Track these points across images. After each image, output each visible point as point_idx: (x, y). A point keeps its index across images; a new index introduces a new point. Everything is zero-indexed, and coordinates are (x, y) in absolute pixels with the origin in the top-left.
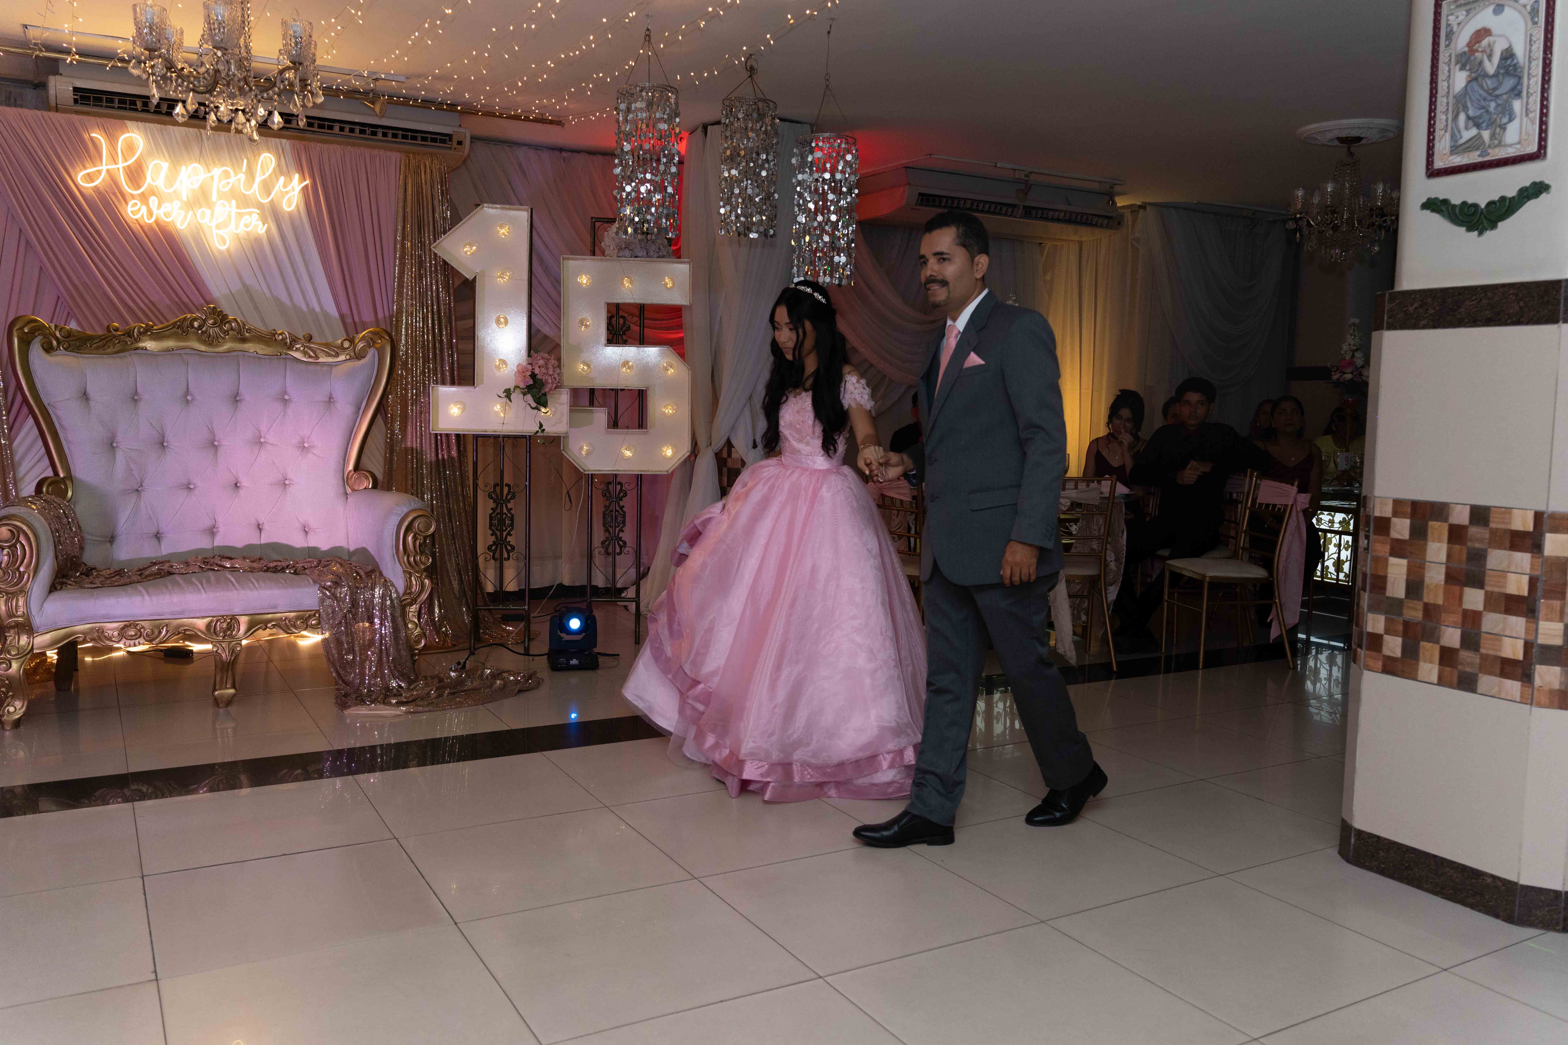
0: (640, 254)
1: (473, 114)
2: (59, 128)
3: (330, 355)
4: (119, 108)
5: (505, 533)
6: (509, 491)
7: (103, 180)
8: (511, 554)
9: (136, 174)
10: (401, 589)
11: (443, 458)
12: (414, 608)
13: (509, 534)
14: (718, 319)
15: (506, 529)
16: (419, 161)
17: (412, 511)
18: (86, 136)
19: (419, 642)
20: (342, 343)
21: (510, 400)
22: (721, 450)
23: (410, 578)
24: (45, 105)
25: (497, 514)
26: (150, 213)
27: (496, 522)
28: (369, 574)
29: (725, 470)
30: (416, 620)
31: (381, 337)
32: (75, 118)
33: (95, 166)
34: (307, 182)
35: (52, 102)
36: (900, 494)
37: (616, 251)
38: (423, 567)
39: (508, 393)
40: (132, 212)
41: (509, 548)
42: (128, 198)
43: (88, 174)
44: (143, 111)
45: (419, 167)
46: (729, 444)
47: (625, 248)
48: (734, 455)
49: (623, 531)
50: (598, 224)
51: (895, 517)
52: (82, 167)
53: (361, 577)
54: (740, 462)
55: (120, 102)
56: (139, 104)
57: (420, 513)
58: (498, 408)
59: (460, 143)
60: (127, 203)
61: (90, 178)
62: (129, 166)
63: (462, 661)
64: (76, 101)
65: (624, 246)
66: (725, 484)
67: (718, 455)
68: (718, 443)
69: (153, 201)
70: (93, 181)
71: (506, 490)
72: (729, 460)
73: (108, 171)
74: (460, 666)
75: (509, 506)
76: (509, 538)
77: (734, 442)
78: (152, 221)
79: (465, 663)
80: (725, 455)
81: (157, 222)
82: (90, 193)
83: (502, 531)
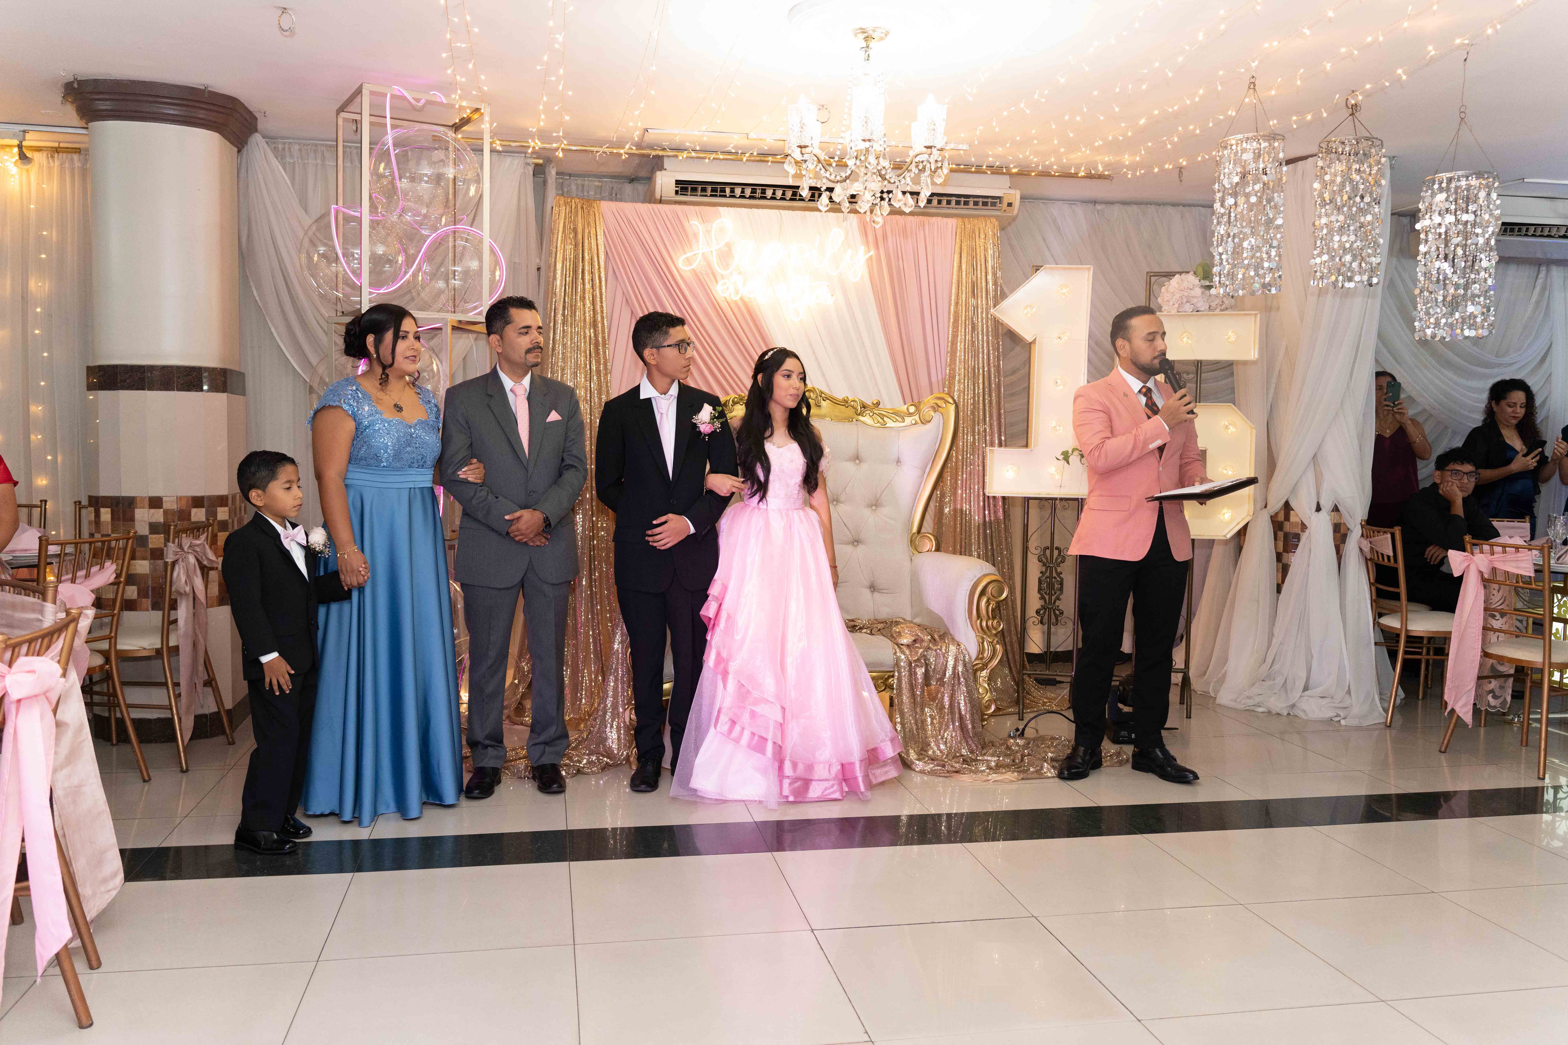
0: (1203, 309)
1: (1025, 175)
2: (665, 218)
3: (897, 421)
4: (711, 195)
5: (1053, 598)
6: (1059, 554)
7: (699, 262)
8: (1060, 619)
9: (726, 255)
10: (974, 653)
11: (990, 520)
12: (984, 673)
13: (1058, 599)
14: (1276, 373)
15: (1055, 593)
16: (974, 226)
17: (985, 575)
18: (686, 224)
19: (988, 707)
20: (908, 409)
21: (1068, 463)
22: (1277, 514)
23: (983, 643)
24: (650, 198)
25: (1047, 578)
26: (736, 291)
27: (1045, 585)
28: (942, 637)
29: (1281, 534)
30: (986, 685)
31: (946, 402)
32: (678, 207)
33: (693, 251)
34: (872, 253)
35: (658, 196)
36: (1518, 568)
37: (1176, 306)
38: (994, 632)
39: (1066, 456)
40: (721, 290)
41: (1057, 612)
42: (718, 278)
43: (687, 259)
44: (731, 196)
45: (974, 232)
46: (1287, 507)
47: (1187, 302)
48: (1293, 518)
50: (1153, 279)
51: (1495, 592)
52: (682, 252)
53: (935, 640)
54: (1300, 526)
55: (713, 190)
56: (728, 190)
57: (993, 578)
58: (1052, 470)
59: (1010, 205)
60: (717, 282)
61: (688, 261)
62: (720, 249)
63: (1021, 728)
64: (677, 192)
65: (1185, 300)
66: (1281, 549)
67: (1273, 519)
68: (1276, 505)
69: (739, 279)
70: (691, 264)
71: (1056, 553)
72: (1286, 524)
73: (703, 255)
74: (1019, 733)
75: (1059, 570)
76: (1058, 603)
77: (1293, 504)
78: (737, 298)
79: (1024, 730)
80: (1281, 517)
81: (742, 299)
82: (688, 275)
83: (1050, 595)
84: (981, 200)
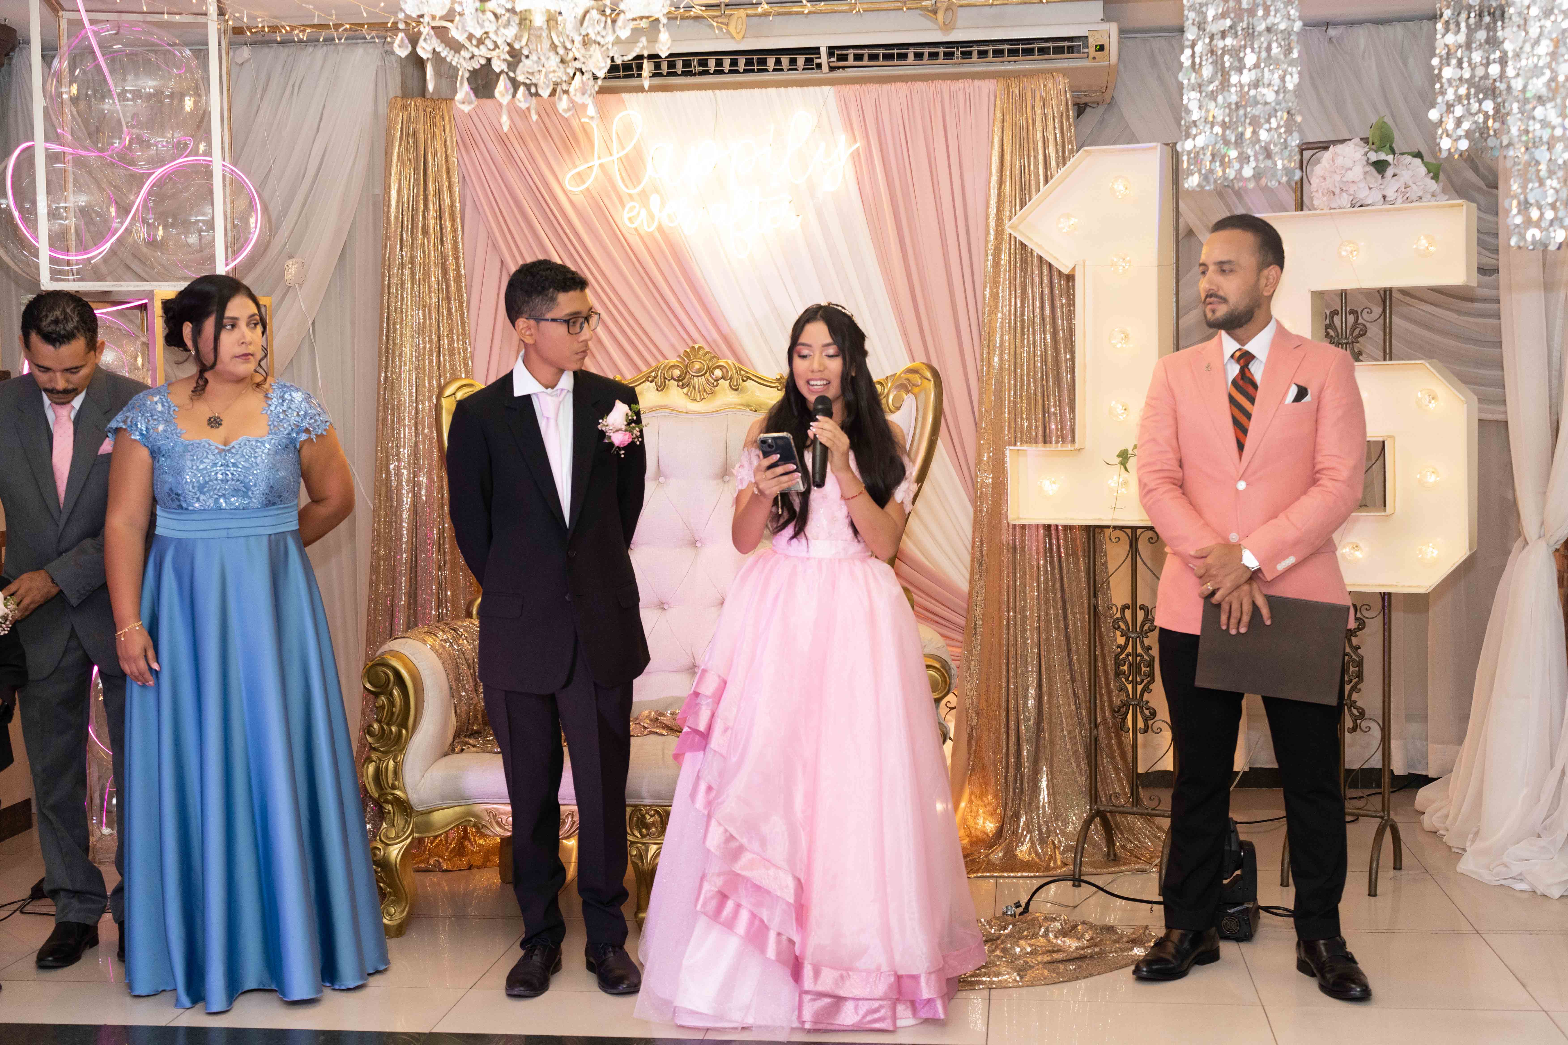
0: (1370, 200)
2: (544, 116)
5: (1140, 688)
7: (596, 179)
8: (1150, 722)
9: (634, 165)
13: (1146, 689)
15: (1142, 681)
16: (1025, 88)
21: (1127, 469)
22: (1562, 545)
25: (1128, 655)
26: (652, 217)
27: (1125, 668)
31: (924, 378)
33: (587, 162)
34: (859, 144)
39: (1124, 458)
40: (630, 219)
41: (1147, 712)
42: (625, 199)
43: (579, 173)
45: (1025, 98)
49: (1359, 691)
50: (1306, 154)
52: (570, 166)
59: (1101, 48)
60: (623, 206)
61: (580, 177)
62: (627, 156)
67: (1559, 554)
69: (654, 200)
70: (583, 182)
71: (1141, 615)
73: (602, 166)
74: (1021, 909)
75: (1147, 642)
76: (1146, 697)
78: (653, 229)
81: (660, 229)
82: (579, 199)
83: (1135, 684)
84: (1051, 44)
